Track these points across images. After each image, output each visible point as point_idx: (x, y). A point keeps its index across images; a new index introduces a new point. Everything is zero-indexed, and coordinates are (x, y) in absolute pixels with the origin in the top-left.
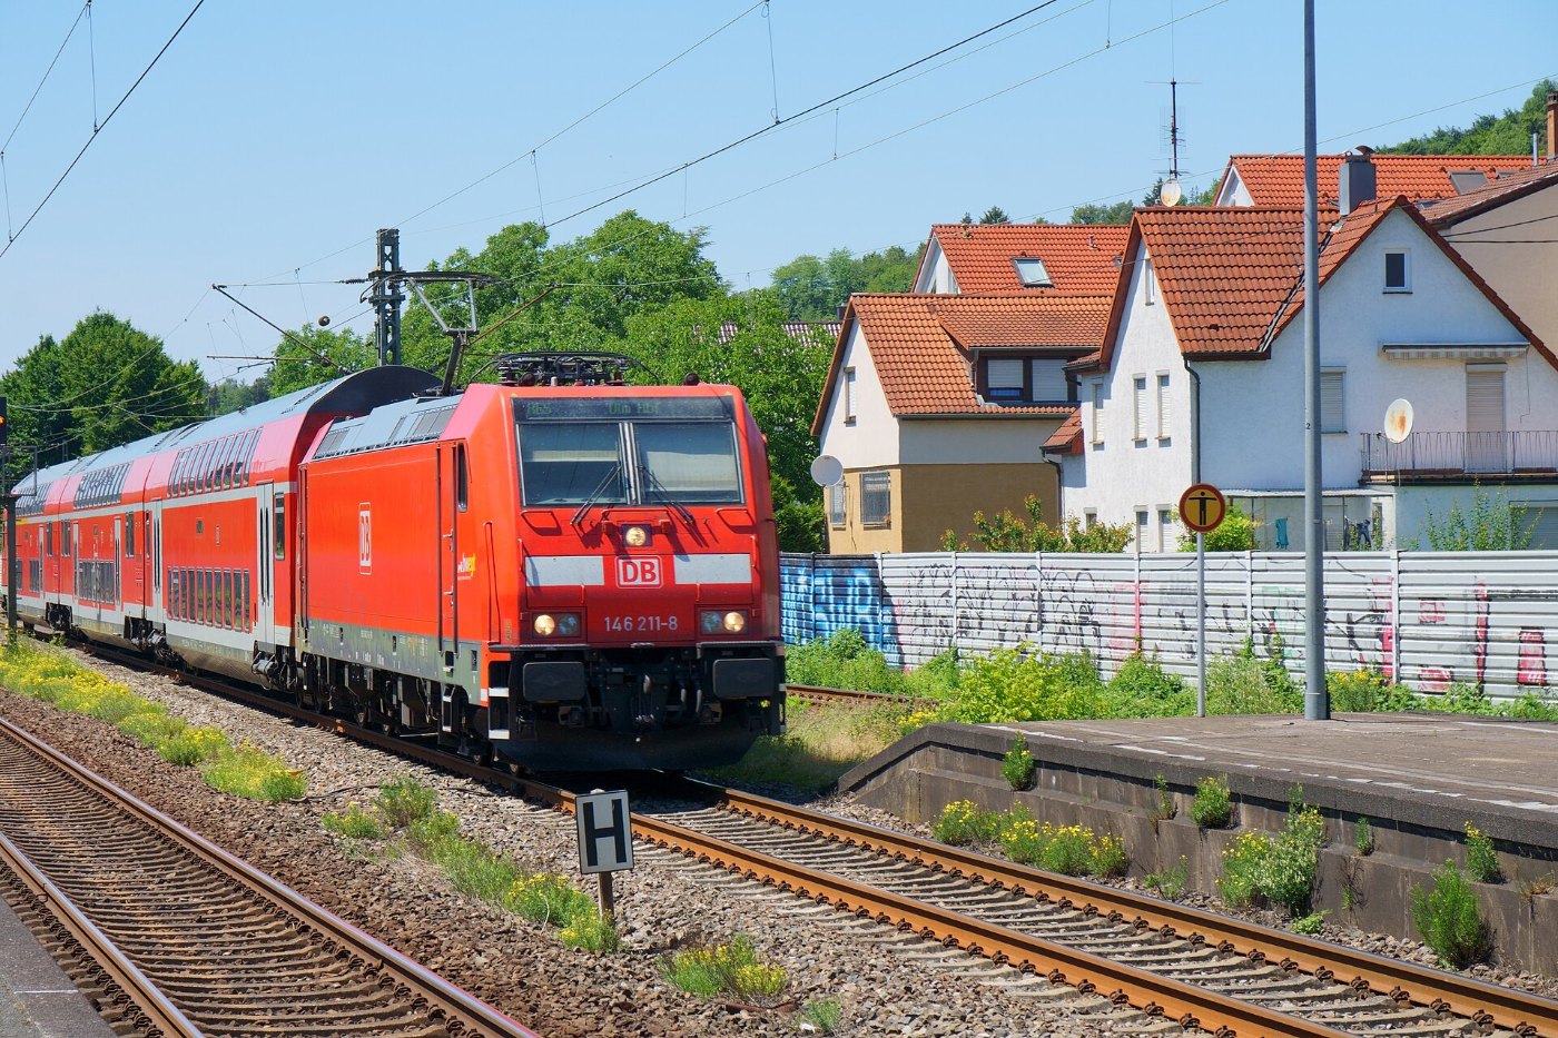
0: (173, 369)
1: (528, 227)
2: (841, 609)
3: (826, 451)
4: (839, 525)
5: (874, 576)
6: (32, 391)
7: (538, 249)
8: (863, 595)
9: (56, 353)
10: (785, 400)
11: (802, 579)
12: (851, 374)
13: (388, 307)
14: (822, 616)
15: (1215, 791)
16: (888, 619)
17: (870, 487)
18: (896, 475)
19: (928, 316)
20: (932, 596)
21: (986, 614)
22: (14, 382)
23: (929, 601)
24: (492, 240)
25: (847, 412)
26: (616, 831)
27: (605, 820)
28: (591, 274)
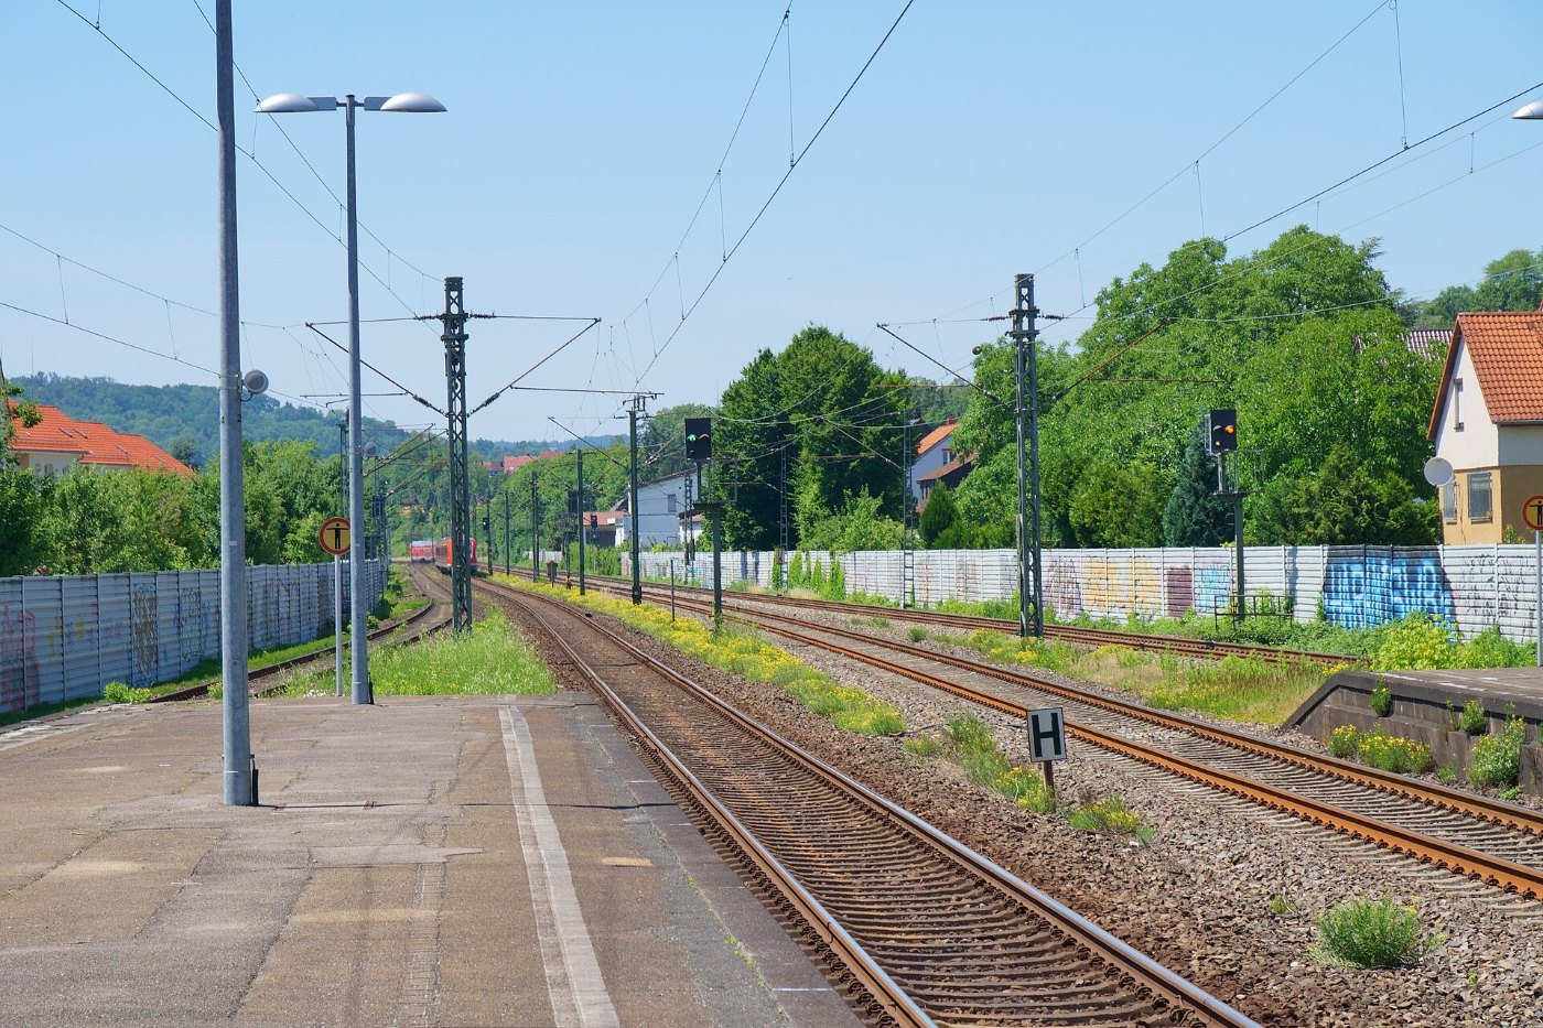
0: (882, 377)
1: (1207, 244)
2: (1413, 594)
3: (1440, 454)
4: (1451, 520)
5: (1437, 564)
6: (753, 401)
7: (1216, 263)
8: (1430, 581)
9: (774, 364)
10: (1407, 408)
11: (1384, 568)
12: (1459, 384)
13: (1025, 340)
14: (1398, 599)
15: (1475, 709)
16: (1448, 602)
17: (1476, 486)
18: (1496, 476)
19: (1527, 332)
20: (1480, 581)
21: (1520, 596)
22: (737, 392)
23: (1479, 586)
24: (1173, 255)
25: (1458, 418)
26: (1055, 734)
27: (1046, 726)
28: (1264, 285)
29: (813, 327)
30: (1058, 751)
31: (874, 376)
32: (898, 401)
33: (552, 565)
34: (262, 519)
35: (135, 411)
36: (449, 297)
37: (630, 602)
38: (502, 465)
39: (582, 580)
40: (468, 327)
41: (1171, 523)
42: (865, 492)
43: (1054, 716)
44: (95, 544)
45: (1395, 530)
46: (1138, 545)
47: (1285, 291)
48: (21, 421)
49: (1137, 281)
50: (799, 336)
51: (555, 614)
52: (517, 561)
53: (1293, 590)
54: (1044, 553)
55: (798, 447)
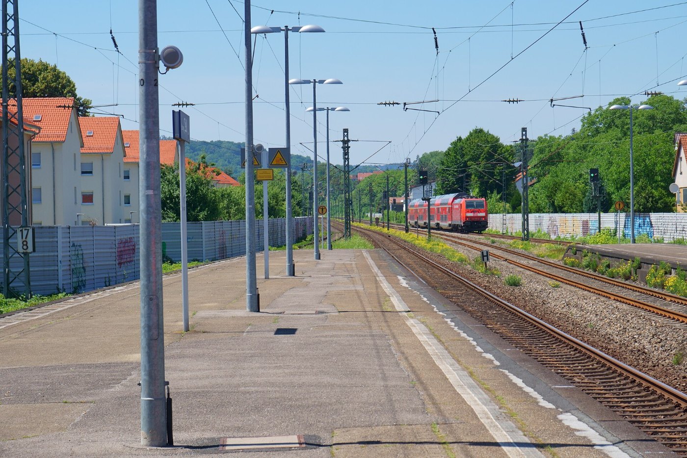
0: (503, 148)
2: (644, 228)
3: (676, 182)
6: (454, 156)
7: (627, 106)
8: (648, 224)
9: (462, 142)
10: (668, 166)
11: (638, 220)
12: (681, 158)
14: (641, 230)
20: (659, 224)
23: (659, 226)
25: (681, 170)
26: (487, 256)
27: (485, 254)
28: (643, 116)
29: (477, 128)
30: (488, 260)
31: (500, 147)
32: (509, 157)
33: (377, 219)
34: (276, 202)
35: (199, 152)
36: (344, 135)
37: (404, 232)
38: (357, 176)
39: (388, 225)
40: (350, 144)
41: (586, 205)
42: (495, 192)
43: (487, 252)
44: (232, 211)
45: (660, 208)
46: (575, 212)
47: (652, 118)
48: (215, 174)
49: (597, 113)
50: (472, 132)
51: (378, 236)
52: (363, 217)
53: (616, 227)
54: (530, 215)
55: (471, 174)
